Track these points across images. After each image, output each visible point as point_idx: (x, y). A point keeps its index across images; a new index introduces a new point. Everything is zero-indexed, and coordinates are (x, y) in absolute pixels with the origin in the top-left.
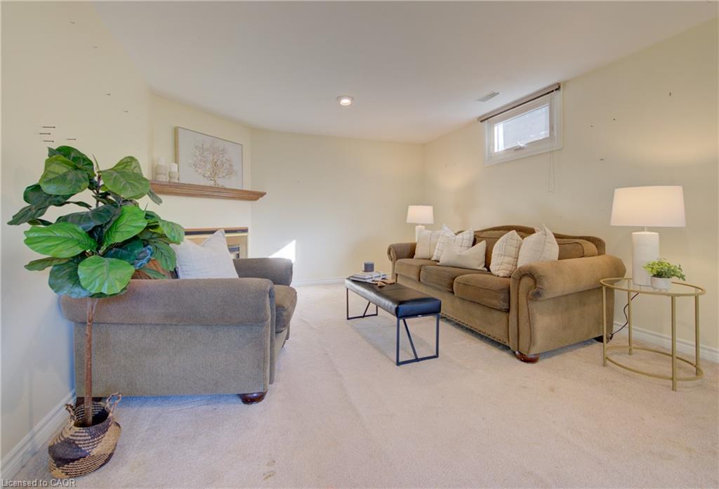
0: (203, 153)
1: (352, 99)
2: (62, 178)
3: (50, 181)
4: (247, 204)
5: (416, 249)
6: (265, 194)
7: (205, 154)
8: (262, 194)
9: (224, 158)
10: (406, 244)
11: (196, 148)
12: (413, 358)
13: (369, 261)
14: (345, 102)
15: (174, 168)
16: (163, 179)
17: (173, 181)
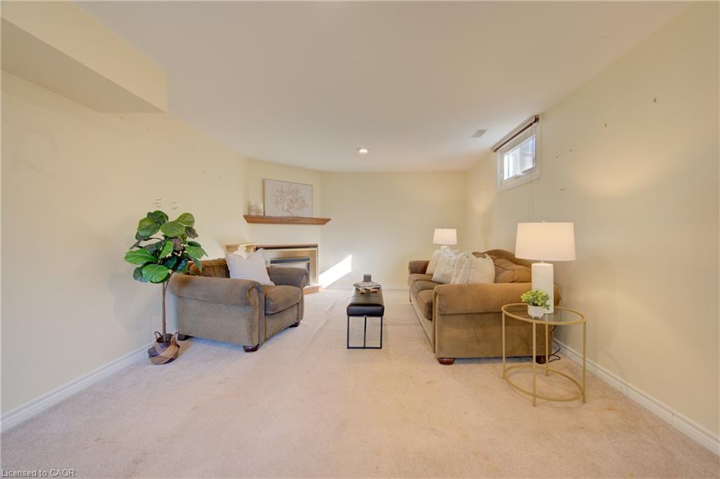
1: (369, 149)
2: (147, 228)
3: (142, 230)
4: (318, 228)
5: (428, 267)
6: (330, 219)
7: (283, 195)
8: (328, 220)
9: (298, 196)
10: (422, 262)
11: (277, 191)
12: (362, 346)
13: (367, 273)
14: (363, 151)
15: (261, 206)
16: (254, 214)
17: (260, 215)
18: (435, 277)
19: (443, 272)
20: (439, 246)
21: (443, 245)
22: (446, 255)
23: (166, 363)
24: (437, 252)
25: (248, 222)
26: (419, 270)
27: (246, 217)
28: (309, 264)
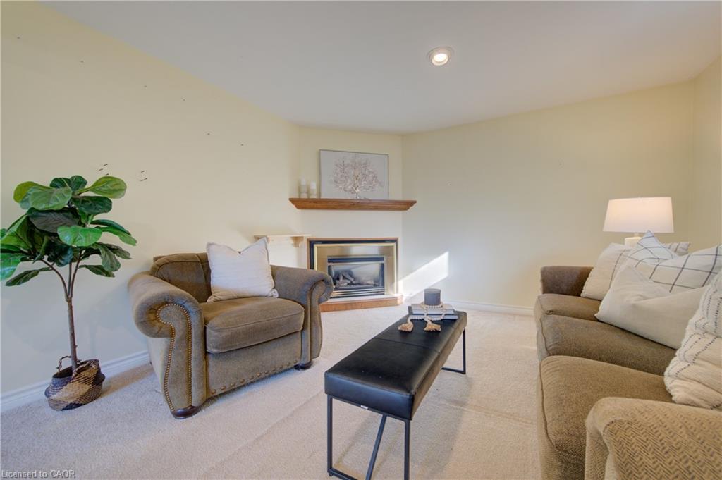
0: (344, 169)
4: (398, 215)
5: (589, 281)
6: (415, 202)
7: (346, 170)
8: (411, 204)
9: (367, 171)
10: (571, 269)
11: (337, 165)
15: (314, 186)
16: (304, 196)
17: (312, 197)
18: (604, 311)
19: (633, 301)
20: (620, 237)
21: (632, 235)
22: (642, 255)
23: (64, 409)
24: (615, 248)
25: (298, 207)
26: (564, 287)
27: (293, 201)
28: (383, 266)
